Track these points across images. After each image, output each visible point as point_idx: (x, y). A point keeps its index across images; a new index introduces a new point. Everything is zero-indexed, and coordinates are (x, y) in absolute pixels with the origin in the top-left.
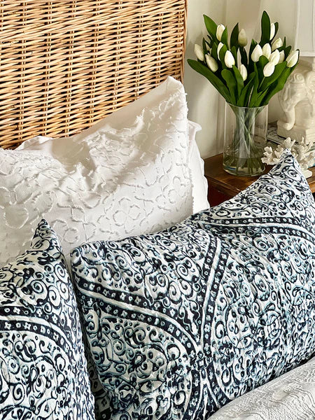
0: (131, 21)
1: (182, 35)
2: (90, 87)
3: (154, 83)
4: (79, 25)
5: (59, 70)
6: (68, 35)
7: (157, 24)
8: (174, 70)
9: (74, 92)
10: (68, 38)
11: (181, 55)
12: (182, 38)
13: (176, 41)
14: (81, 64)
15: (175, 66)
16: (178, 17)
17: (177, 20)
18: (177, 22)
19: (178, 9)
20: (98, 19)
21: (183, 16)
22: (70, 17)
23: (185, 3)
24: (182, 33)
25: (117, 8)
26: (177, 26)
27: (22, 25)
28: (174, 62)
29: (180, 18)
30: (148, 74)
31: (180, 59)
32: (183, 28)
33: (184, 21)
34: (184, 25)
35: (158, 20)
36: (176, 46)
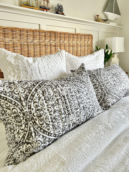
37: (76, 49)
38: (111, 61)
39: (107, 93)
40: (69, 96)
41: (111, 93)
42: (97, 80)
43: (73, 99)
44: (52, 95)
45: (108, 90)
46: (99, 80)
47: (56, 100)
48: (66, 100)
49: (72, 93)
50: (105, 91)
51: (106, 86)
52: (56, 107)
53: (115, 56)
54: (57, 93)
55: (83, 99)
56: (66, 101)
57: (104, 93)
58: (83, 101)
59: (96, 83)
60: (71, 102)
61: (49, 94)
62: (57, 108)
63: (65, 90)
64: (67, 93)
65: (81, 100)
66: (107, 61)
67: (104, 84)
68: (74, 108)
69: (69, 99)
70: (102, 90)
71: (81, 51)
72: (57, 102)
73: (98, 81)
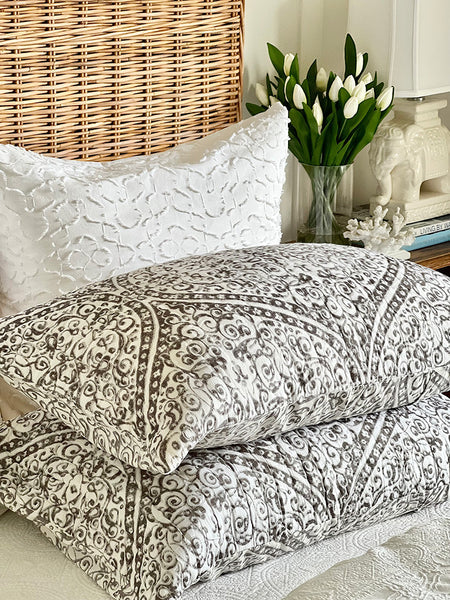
0: (165, 40)
1: (238, 68)
2: (113, 126)
3: (201, 131)
4: (92, 36)
5: (69, 98)
6: (79, 50)
7: (202, 48)
8: (228, 116)
9: (91, 132)
10: (79, 54)
11: (237, 96)
12: (237, 71)
13: (230, 76)
14: (98, 93)
15: (228, 111)
16: (230, 42)
17: (229, 45)
18: (230, 48)
19: (231, 29)
20: (119, 32)
21: (238, 40)
22: (80, 23)
23: (241, 22)
24: (238, 64)
25: (145, 18)
26: (230, 54)
27: (13, 28)
28: (228, 105)
29: (235, 44)
30: (192, 119)
31: (236, 101)
32: (238, 57)
33: (239, 47)
34: (240, 53)
35: (203, 42)
36: (229, 83)
37: (102, 80)
38: (387, 153)
53: (418, 118)
66: (347, 161)
71: (149, 95)
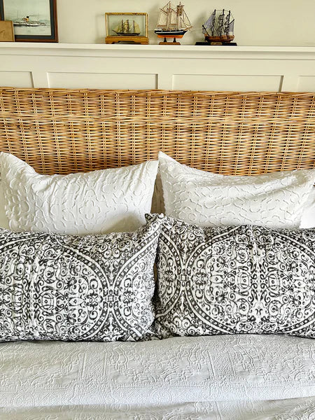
39: (184, 305)
40: (41, 287)
41: (194, 311)
42: (178, 263)
43: (46, 294)
44: (9, 273)
45: (193, 300)
46: (183, 267)
47: (12, 284)
48: (30, 291)
49: (50, 283)
50: (182, 298)
51: (193, 289)
52: (7, 295)
54: (19, 273)
55: (72, 302)
56: (30, 293)
57: (178, 302)
58: (71, 305)
59: (174, 269)
60: (40, 298)
61: (7, 270)
62: (8, 298)
63: (40, 273)
64: (38, 279)
65: (65, 302)
67: (189, 282)
68: (41, 311)
69: (38, 292)
70: (177, 292)
72: (12, 288)
73: (179, 268)
